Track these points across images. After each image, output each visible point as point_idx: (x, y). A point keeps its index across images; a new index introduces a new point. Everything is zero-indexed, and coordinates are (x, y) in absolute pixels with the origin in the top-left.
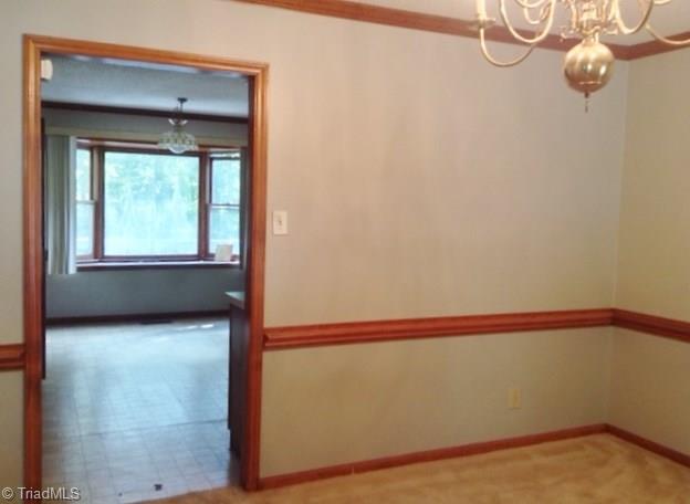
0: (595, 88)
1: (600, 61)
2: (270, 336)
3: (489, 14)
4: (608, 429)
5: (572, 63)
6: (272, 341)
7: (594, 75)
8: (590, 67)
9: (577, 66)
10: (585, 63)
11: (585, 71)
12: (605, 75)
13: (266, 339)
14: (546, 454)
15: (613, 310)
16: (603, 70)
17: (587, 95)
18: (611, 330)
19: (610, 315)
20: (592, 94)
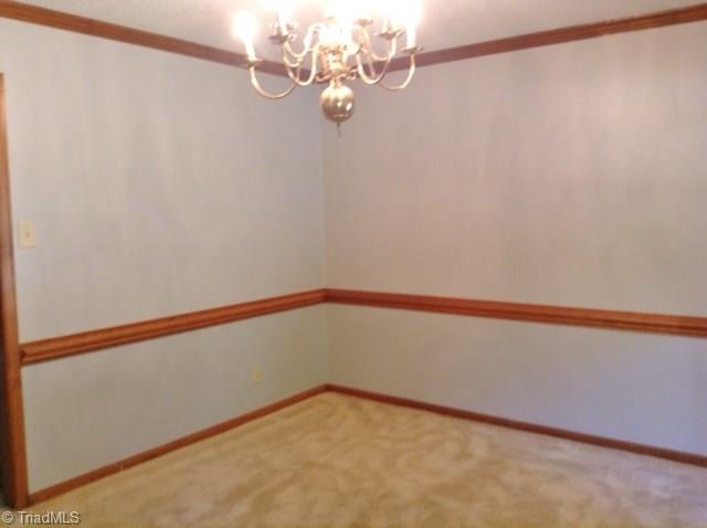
0: (344, 119)
1: (346, 100)
2: (27, 350)
3: (257, 56)
4: (328, 388)
5: (328, 100)
6: (30, 356)
7: (343, 110)
8: (339, 104)
9: (331, 103)
10: (336, 101)
11: (336, 107)
12: (351, 110)
13: (23, 355)
14: (287, 416)
15: (324, 290)
16: (349, 107)
17: (338, 125)
18: (325, 307)
19: (323, 294)
20: (343, 124)
